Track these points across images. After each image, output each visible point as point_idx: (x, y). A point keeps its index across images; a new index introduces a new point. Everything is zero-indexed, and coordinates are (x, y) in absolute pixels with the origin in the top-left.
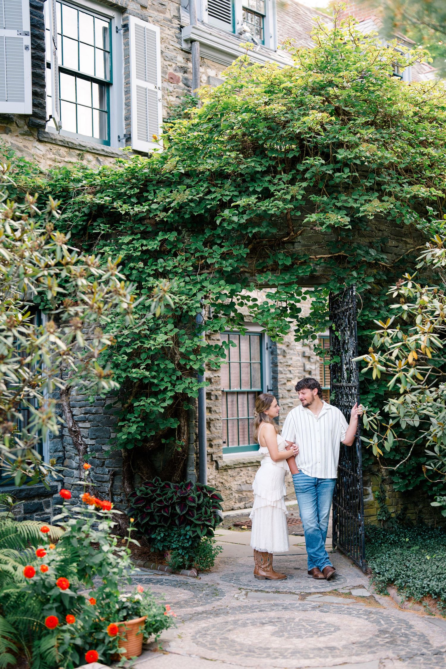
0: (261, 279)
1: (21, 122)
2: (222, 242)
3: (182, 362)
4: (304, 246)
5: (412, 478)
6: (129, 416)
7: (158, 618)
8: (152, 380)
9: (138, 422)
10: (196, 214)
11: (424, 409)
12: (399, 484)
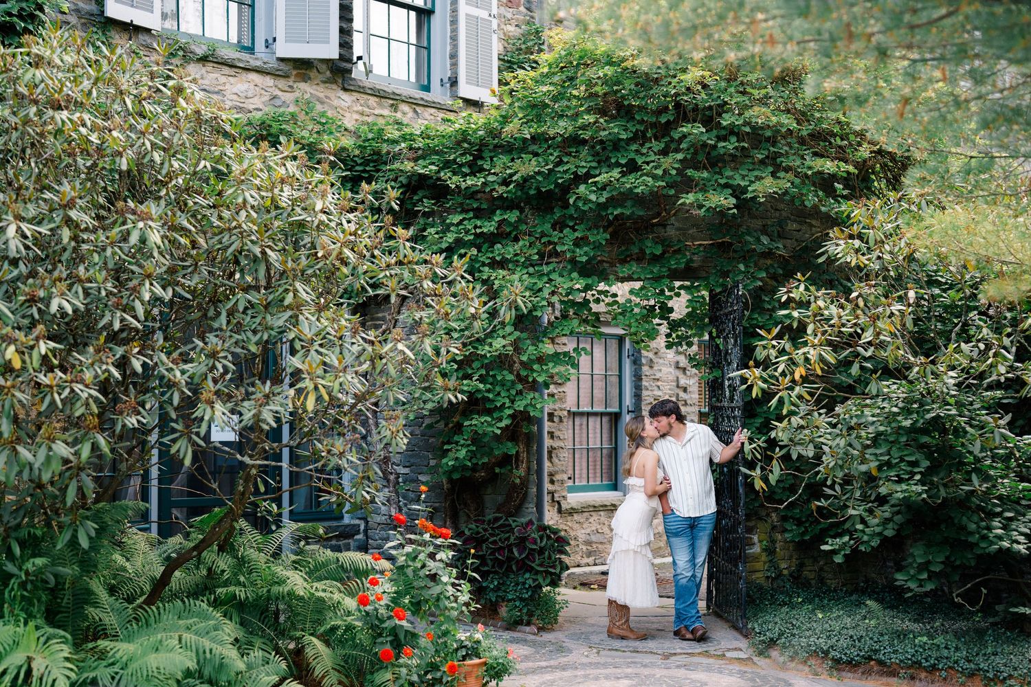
0: (624, 271)
1: (323, 67)
2: (576, 224)
3: (524, 373)
4: (678, 229)
5: (810, 525)
6: (456, 438)
7: (501, 661)
8: (486, 394)
9: (468, 445)
10: (544, 190)
11: (820, 436)
12: (792, 533)
